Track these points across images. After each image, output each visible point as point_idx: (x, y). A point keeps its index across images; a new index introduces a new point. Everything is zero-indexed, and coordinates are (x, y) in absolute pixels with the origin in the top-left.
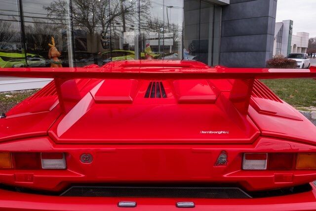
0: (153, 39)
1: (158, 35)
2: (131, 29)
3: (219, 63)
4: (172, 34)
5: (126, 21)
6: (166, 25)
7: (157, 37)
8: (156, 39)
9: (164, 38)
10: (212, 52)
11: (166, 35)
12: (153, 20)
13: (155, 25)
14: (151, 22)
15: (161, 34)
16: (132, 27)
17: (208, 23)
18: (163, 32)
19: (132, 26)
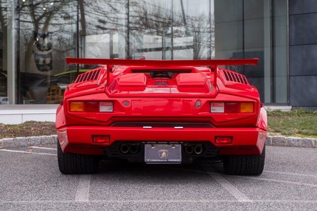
0: (150, 50)
1: (160, 41)
2: (98, 27)
3: (289, 97)
4: (191, 39)
5: (87, 8)
6: (177, 18)
7: (160, 46)
8: (157, 49)
9: (173, 49)
10: (273, 76)
11: (178, 42)
12: (150, 10)
13: (154, 18)
14: (146, 14)
15: (168, 40)
16: (102, 25)
17: (262, 18)
18: (171, 35)
19: (104, 22)
